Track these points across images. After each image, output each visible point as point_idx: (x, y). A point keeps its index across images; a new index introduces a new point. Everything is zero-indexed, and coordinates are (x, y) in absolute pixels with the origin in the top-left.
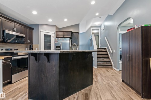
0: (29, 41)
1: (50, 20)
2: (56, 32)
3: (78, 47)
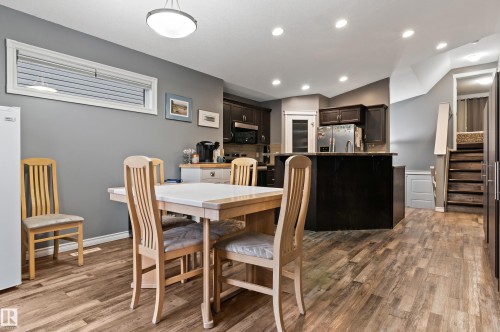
0: (263, 137)
1: (306, 88)
2: (320, 111)
3: (385, 148)
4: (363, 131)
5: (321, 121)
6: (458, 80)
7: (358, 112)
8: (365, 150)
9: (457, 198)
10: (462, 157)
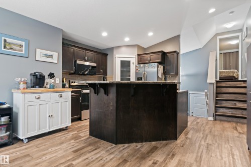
0: (102, 71)
1: (127, 39)
2: (138, 55)
3: (177, 78)
4: (164, 67)
5: (138, 61)
6: (220, 40)
7: (160, 55)
8: (165, 79)
9: (221, 111)
10: (223, 84)
